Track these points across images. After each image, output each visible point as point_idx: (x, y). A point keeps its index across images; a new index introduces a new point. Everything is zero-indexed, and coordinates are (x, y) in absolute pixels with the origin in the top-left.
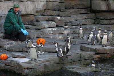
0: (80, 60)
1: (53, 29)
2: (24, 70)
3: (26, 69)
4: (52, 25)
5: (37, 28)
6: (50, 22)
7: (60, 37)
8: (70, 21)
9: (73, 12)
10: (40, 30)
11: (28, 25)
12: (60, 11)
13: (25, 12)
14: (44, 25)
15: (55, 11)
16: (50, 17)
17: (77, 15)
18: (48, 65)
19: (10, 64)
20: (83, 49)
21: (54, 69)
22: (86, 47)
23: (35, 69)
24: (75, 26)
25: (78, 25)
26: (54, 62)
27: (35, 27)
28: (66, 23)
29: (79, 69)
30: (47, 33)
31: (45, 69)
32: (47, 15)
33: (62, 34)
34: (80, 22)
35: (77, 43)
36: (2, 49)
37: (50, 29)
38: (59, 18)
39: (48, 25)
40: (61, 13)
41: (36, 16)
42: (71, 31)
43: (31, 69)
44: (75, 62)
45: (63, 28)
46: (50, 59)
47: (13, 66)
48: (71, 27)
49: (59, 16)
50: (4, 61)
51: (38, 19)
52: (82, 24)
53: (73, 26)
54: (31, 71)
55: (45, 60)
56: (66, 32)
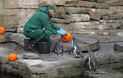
0: (109, 64)
1: (86, 23)
2: (32, 75)
3: (34, 74)
4: (85, 18)
5: (65, 21)
6: (83, 15)
7: (93, 33)
8: (107, 14)
9: (112, 3)
10: (69, 25)
11: (56, 17)
12: (97, 2)
13: (51, 2)
14: (75, 18)
15: (90, 2)
16: (83, 8)
17: (117, 7)
18: (64, 69)
19: (18, 67)
20: (117, 49)
21: (72, 74)
22: (120, 46)
23: (45, 74)
24: (113, 19)
25: (116, 19)
26: (73, 66)
27: (62, 21)
28: (103, 17)
29: (104, 75)
30: (77, 28)
31: (58, 74)
32: (80, 7)
33: (96, 29)
34: (119, 16)
35: (111, 41)
36: (18, 47)
37: (82, 23)
38: (94, 10)
39: (80, 19)
40: (97, 4)
41: (66, 8)
42: (107, 26)
43: (40, 74)
44: (102, 66)
45: (98, 22)
46: (67, 62)
47: (20, 69)
48: (108, 21)
49: (94, 7)
50: (13, 62)
51: (68, 11)
52: (122, 18)
53: (111, 20)
54: (40, 76)
55: (61, 63)
56: (101, 27)
